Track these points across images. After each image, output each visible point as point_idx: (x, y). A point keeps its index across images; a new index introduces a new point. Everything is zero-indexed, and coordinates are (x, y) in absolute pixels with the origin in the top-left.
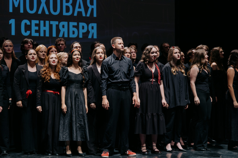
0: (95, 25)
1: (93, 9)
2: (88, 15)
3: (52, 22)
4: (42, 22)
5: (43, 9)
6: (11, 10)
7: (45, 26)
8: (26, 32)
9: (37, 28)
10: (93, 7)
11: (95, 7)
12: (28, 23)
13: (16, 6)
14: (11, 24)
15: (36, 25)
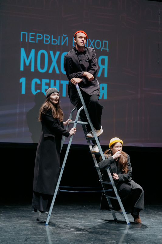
0: (105, 86)
1: (104, 69)
2: (99, 75)
3: (62, 82)
4: (52, 81)
5: (54, 68)
6: (22, 69)
7: (55, 85)
8: (36, 91)
9: (47, 87)
10: (104, 67)
11: (106, 67)
12: (39, 82)
13: (27, 64)
14: (21, 83)
15: (47, 84)
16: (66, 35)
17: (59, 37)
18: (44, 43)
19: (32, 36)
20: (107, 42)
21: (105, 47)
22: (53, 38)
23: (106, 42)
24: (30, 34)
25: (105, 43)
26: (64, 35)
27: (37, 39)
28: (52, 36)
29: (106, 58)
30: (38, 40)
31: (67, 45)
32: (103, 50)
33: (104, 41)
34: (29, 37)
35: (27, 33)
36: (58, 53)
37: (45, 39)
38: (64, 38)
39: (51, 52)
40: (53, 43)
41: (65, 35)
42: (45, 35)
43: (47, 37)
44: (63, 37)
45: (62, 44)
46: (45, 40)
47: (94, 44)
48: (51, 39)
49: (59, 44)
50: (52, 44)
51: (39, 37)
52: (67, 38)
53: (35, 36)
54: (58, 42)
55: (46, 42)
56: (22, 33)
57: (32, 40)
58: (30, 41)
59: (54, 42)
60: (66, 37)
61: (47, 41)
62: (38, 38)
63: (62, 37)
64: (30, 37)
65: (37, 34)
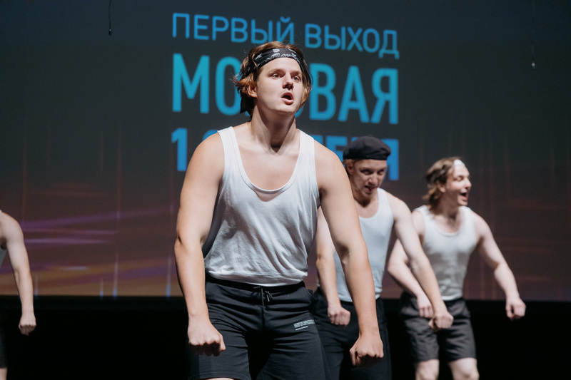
1: (387, 104)
2: (376, 118)
6: (177, 106)
10: (388, 97)
11: (393, 97)
13: (191, 94)
14: (176, 144)
16: (288, 19)
17: (271, 23)
18: (233, 40)
19: (201, 22)
20: (394, 33)
21: (390, 47)
22: (257, 27)
23: (392, 35)
24: (197, 17)
25: (390, 37)
26: (282, 19)
27: (215, 29)
28: (253, 21)
29: (393, 74)
30: (218, 33)
32: (385, 55)
33: (386, 32)
34: (195, 25)
35: (187, 16)
37: (234, 30)
38: (284, 26)
40: (256, 39)
41: (285, 18)
42: (234, 20)
43: (239, 25)
44: (282, 23)
46: (236, 32)
47: (360, 39)
48: (249, 30)
50: (253, 41)
51: (220, 24)
52: (291, 26)
53: (209, 23)
54: (268, 38)
55: (236, 37)
56: (175, 16)
57: (201, 33)
58: (196, 36)
59: (259, 36)
60: (288, 23)
61: (239, 35)
62: (217, 27)
63: (279, 24)
64: (197, 27)
65: (215, 19)
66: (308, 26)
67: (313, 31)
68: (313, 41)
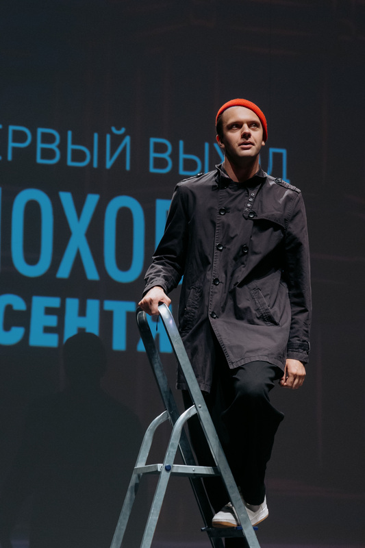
3: (109, 305)
4: (72, 304)
5: (78, 261)
9: (52, 321)
12: (18, 304)
15: (49, 311)
16: (123, 130)
17: (96, 136)
18: (39, 160)
20: (284, 151)
22: (74, 143)
23: (281, 155)
26: (114, 130)
27: (11, 144)
28: (70, 133)
30: (14, 149)
31: (128, 167)
33: (272, 150)
36: (92, 200)
37: (40, 145)
38: (117, 141)
39: (66, 198)
40: (73, 160)
41: (118, 129)
42: (40, 131)
43: (48, 138)
44: (113, 135)
45: (109, 164)
46: (43, 150)
48: (63, 146)
49: (95, 165)
50: (70, 163)
51: (19, 137)
52: (127, 140)
54: (91, 158)
55: (43, 157)
59: (78, 156)
60: (122, 137)
61: (48, 154)
62: (14, 141)
63: (108, 137)
65: (11, 128)
66: (153, 140)
67: (160, 148)
68: (160, 163)
